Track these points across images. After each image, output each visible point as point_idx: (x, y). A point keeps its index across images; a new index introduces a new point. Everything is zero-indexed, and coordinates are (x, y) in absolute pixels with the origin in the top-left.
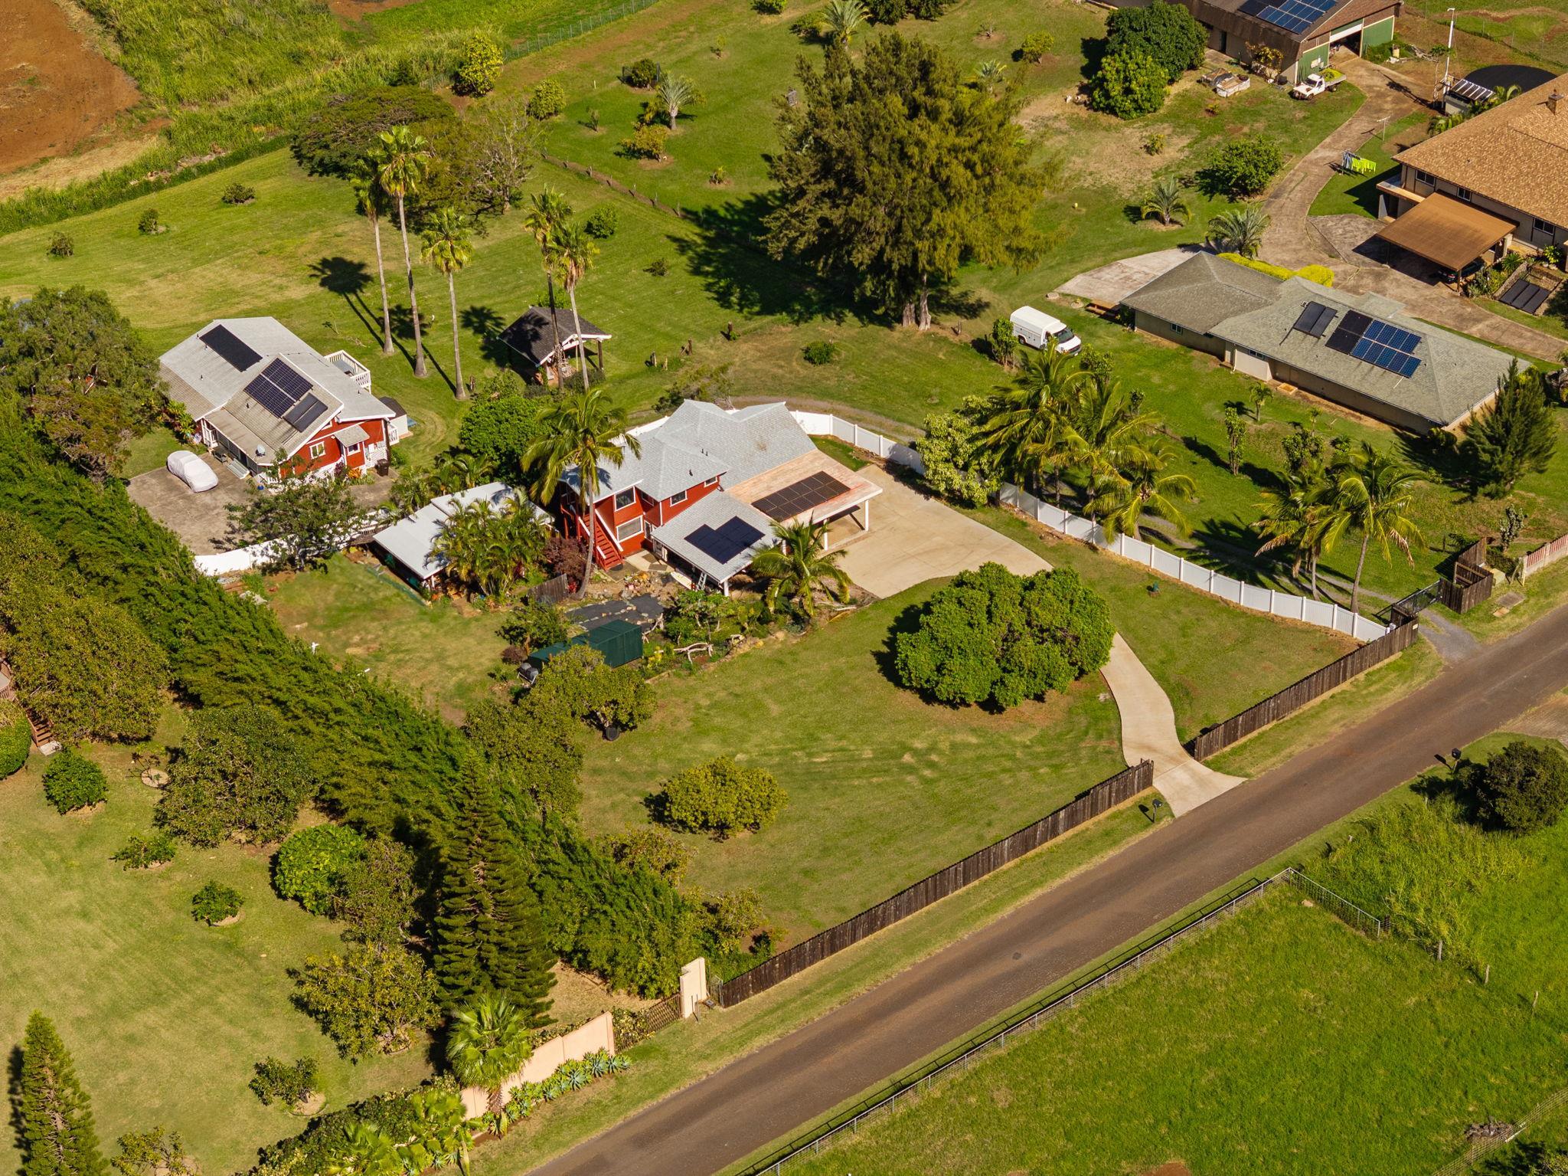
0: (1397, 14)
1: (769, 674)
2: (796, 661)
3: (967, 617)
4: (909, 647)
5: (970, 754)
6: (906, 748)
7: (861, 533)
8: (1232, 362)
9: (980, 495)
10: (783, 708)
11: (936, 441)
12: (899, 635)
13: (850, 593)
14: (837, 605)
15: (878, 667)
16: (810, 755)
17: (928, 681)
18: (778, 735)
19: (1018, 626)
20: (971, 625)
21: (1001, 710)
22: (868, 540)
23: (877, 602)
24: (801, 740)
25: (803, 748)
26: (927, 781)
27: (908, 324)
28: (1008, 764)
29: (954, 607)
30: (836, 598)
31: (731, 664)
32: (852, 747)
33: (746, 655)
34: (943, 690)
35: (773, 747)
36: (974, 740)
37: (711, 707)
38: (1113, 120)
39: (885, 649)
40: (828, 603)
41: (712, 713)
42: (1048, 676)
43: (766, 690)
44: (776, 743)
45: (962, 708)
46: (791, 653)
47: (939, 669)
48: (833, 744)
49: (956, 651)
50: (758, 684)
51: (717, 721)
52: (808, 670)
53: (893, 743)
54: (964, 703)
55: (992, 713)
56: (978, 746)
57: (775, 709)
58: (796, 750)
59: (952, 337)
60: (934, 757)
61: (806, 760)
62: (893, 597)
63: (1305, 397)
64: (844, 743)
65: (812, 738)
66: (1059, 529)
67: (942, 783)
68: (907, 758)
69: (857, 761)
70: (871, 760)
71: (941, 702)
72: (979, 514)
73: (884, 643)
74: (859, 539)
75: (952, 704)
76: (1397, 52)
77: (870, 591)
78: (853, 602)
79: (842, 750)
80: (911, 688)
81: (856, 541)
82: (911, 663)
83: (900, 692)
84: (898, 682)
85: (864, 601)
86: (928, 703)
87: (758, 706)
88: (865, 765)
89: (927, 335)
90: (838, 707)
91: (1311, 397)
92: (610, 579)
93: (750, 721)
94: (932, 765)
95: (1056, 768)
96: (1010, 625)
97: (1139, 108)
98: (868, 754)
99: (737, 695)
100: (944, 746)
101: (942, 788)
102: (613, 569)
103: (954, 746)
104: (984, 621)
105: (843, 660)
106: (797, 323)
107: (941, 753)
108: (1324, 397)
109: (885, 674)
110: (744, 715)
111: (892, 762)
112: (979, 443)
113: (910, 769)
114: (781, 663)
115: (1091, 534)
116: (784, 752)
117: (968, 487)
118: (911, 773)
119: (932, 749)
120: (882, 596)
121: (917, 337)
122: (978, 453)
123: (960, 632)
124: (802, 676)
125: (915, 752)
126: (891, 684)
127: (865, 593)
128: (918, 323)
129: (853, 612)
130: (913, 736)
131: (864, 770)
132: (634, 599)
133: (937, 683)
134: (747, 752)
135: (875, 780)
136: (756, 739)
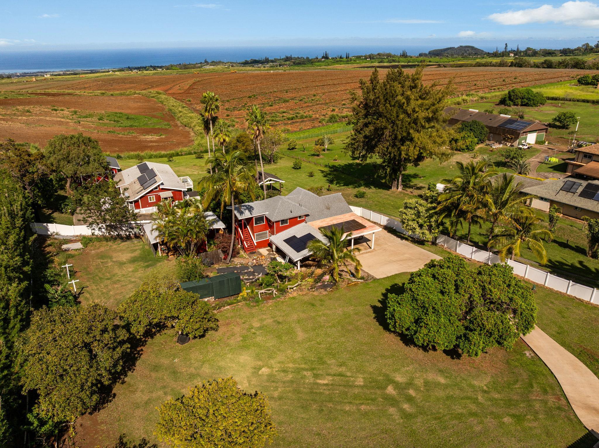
0: (546, 132)
1: (304, 312)
2: (321, 305)
3: (440, 287)
4: (396, 304)
5: (441, 394)
6: (391, 381)
7: (370, 250)
8: (530, 204)
9: (429, 237)
10: (306, 336)
11: (409, 210)
12: (389, 295)
13: (360, 274)
14: (353, 279)
15: (374, 315)
16: (316, 376)
17: (408, 329)
18: (298, 355)
19: (476, 297)
20: (442, 293)
21: (459, 356)
22: (373, 253)
23: (375, 280)
24: (312, 362)
25: (312, 369)
26: (407, 416)
27: (394, 189)
28: (473, 407)
29: (430, 279)
30: (354, 276)
31: (282, 302)
32: (349, 374)
33: (294, 298)
34: (421, 338)
35: (291, 365)
36: (442, 380)
37: (260, 328)
38: (459, 152)
39: (379, 305)
40: (349, 277)
41: (258, 333)
42: (501, 337)
43: (299, 321)
44: (294, 361)
45: (431, 352)
46: (321, 300)
47: (417, 321)
48: (335, 369)
49: (431, 310)
50: (295, 317)
51: (259, 339)
52: (328, 312)
53: (380, 375)
54: (434, 349)
55: (453, 358)
56: (446, 387)
57: (301, 335)
58: (307, 370)
59: (410, 194)
60: (412, 392)
61: (312, 380)
62: (384, 278)
63: (567, 218)
64: (343, 369)
65: (321, 361)
66: (469, 256)
67: (419, 419)
68: (390, 390)
69: (351, 386)
70: (362, 387)
71: (416, 345)
72: (426, 248)
73: (379, 301)
74: (369, 252)
75: (425, 348)
76: (547, 142)
77: (372, 274)
78: (362, 278)
79: (341, 375)
80: (394, 332)
81: (367, 253)
82: (397, 316)
83: (387, 334)
84: (386, 327)
85: (368, 278)
86: (407, 345)
87: (290, 332)
88: (356, 391)
89: (401, 192)
90: (343, 339)
91: (571, 218)
92: (247, 257)
93: (281, 343)
94: (410, 399)
95: (519, 418)
96: (471, 295)
97: (468, 149)
98: (360, 382)
99: (279, 323)
100: (419, 382)
101: (418, 423)
102: (251, 253)
103: (426, 383)
104: (452, 291)
105: (352, 308)
106: (355, 188)
107: (417, 389)
108: (577, 218)
109: (378, 321)
110: (279, 337)
111: (379, 392)
112: (431, 212)
113: (392, 401)
114: (313, 305)
115: (488, 259)
116: (298, 371)
117: (423, 233)
118: (392, 405)
119: (410, 384)
120: (378, 277)
121: (397, 193)
122: (431, 216)
123: (435, 297)
124: (324, 315)
125: (397, 386)
126: (381, 327)
127: (369, 275)
128: (397, 189)
129: (362, 283)
130: (396, 371)
131: (355, 397)
132: (254, 267)
133: (416, 332)
134: (271, 367)
135: (363, 407)
136: (281, 357)
